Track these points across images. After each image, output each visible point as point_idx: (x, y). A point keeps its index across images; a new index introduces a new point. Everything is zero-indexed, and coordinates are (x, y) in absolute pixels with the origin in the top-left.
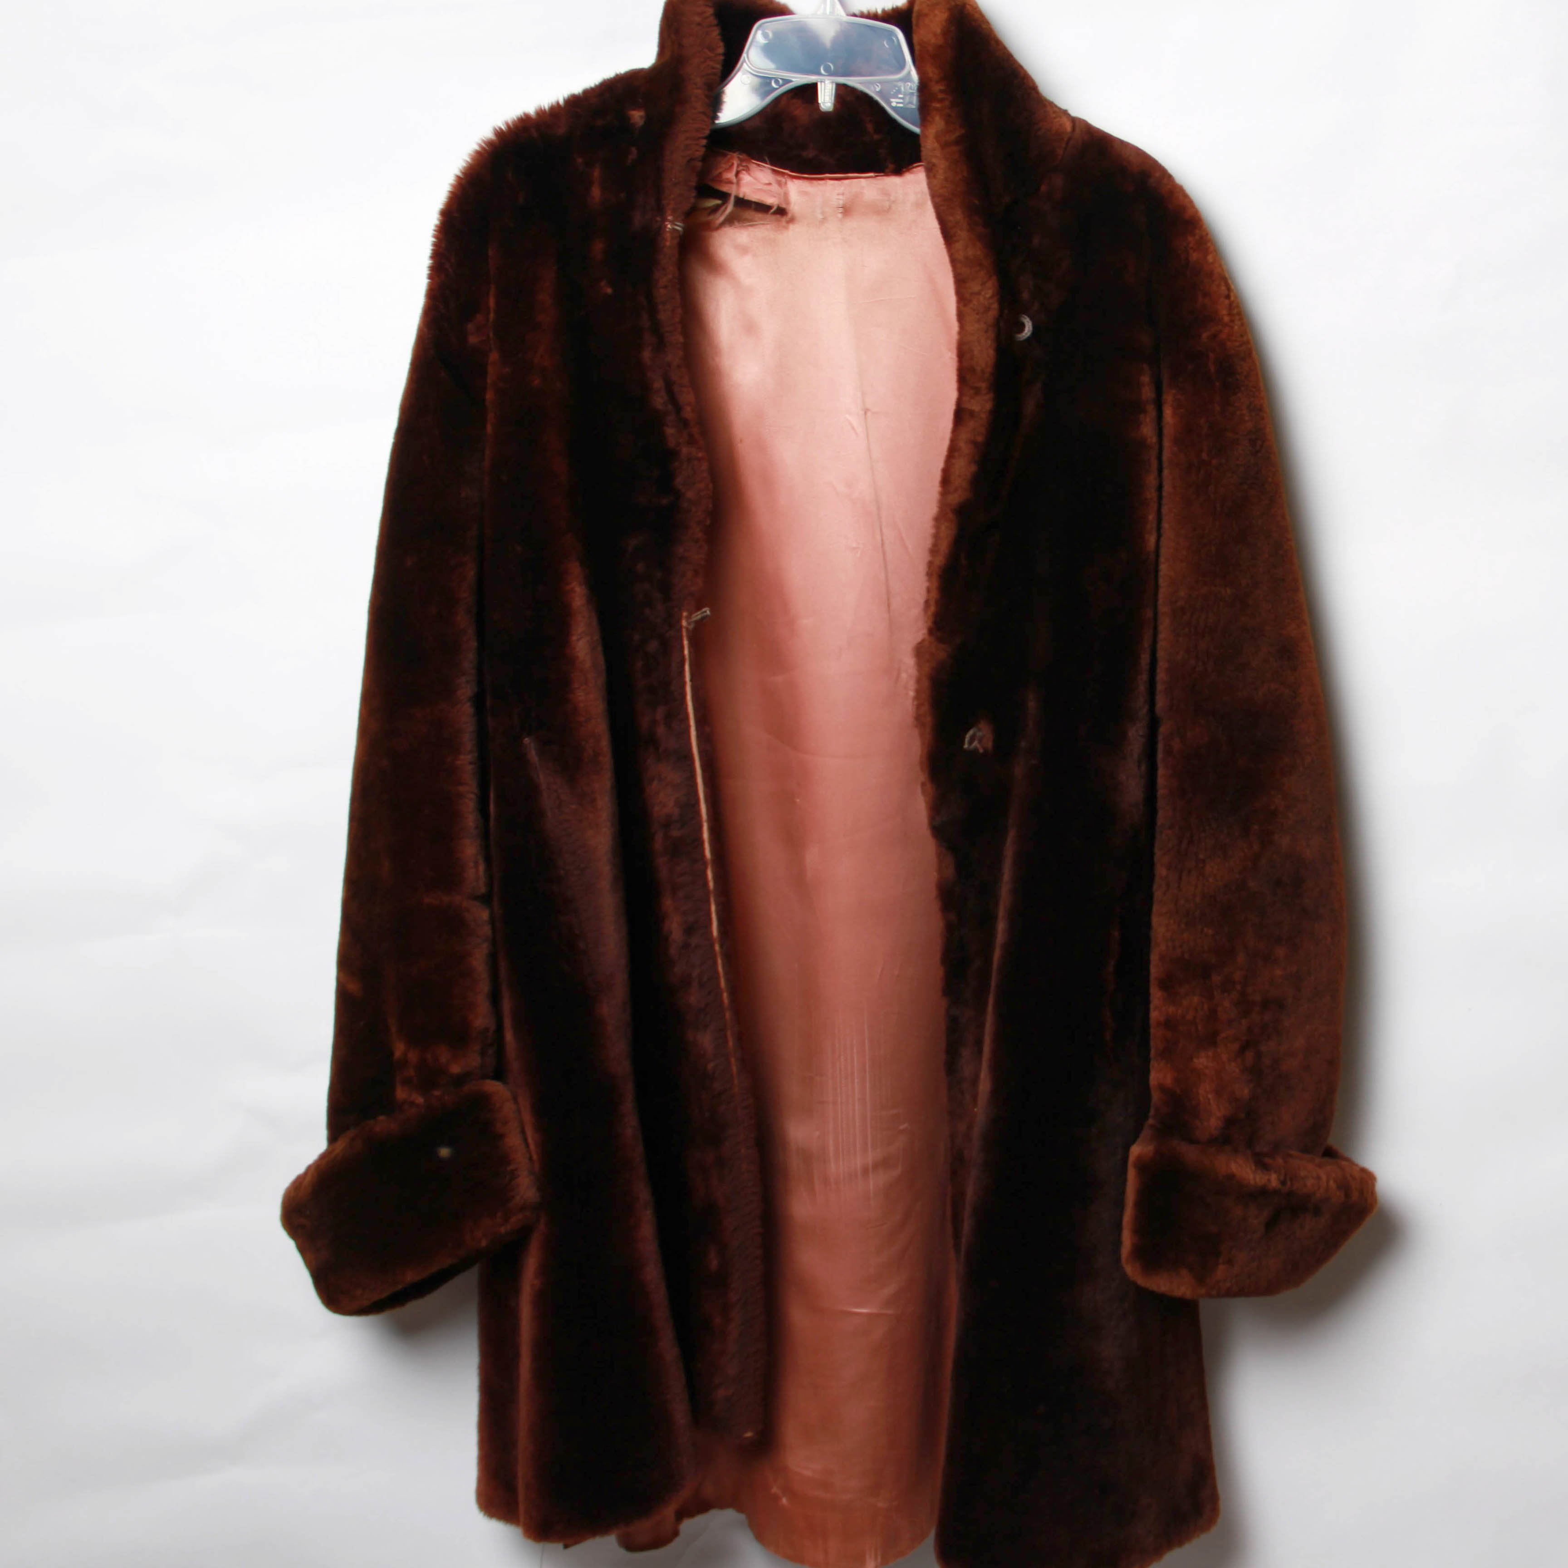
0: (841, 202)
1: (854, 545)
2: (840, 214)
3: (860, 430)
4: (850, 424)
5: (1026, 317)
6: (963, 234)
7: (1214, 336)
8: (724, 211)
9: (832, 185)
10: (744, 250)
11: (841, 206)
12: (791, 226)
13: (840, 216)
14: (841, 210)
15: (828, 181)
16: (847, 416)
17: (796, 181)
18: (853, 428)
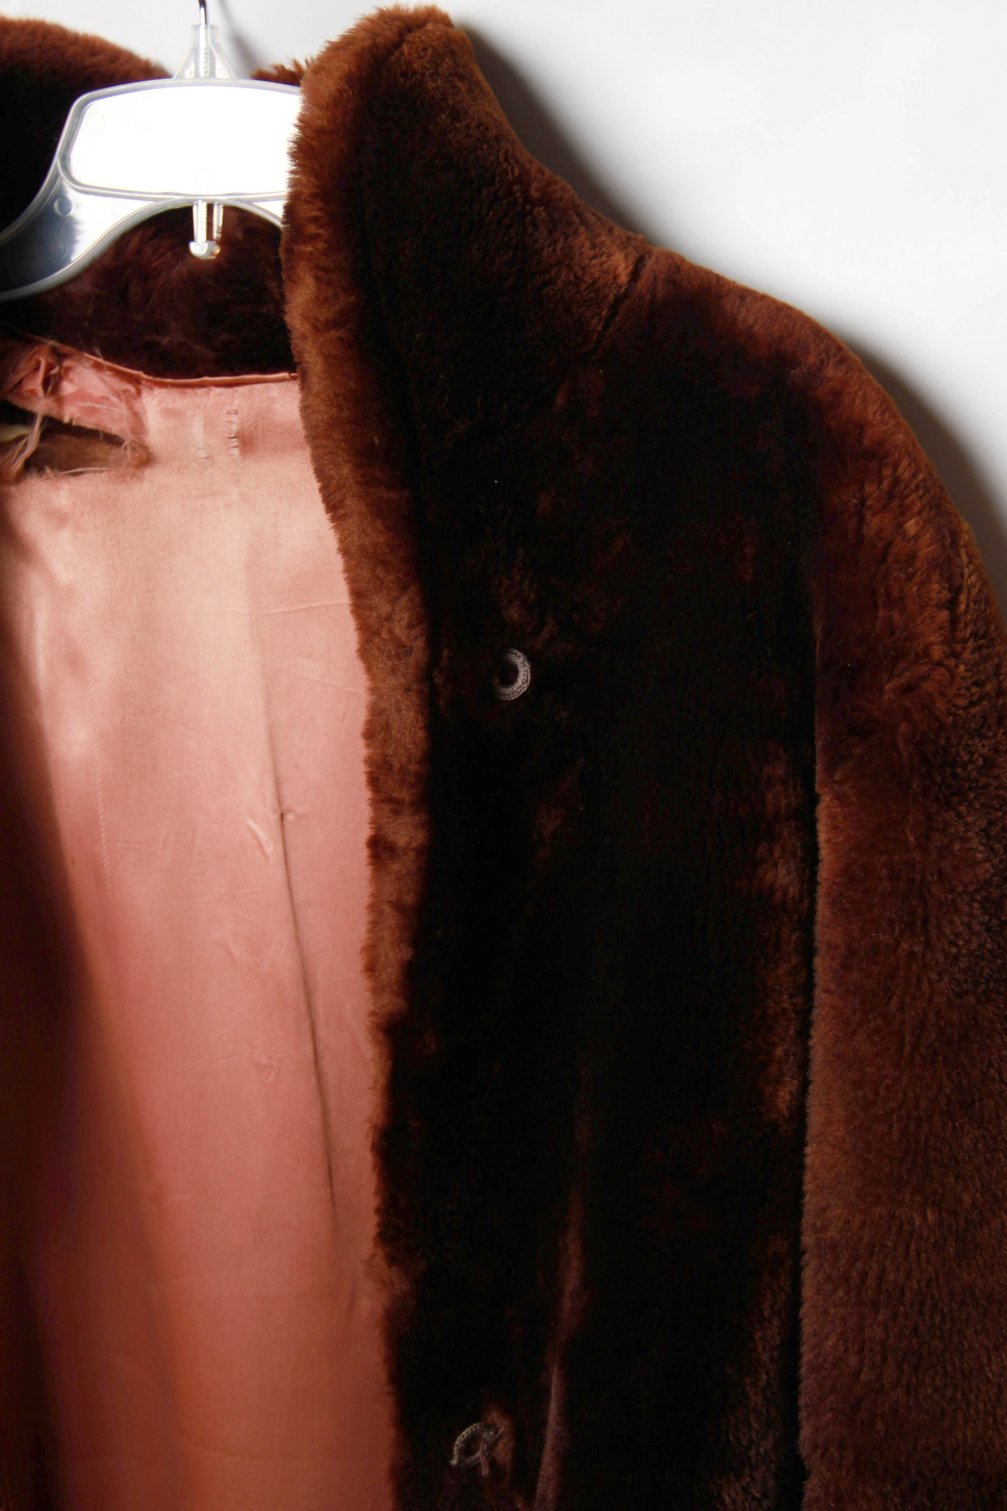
0: (234, 428)
1: (264, 1060)
2: (235, 449)
3: (270, 849)
4: (256, 837)
5: (519, 654)
6: (352, 504)
7: (908, 689)
8: (23, 450)
9: (219, 395)
10: (60, 519)
11: (233, 435)
12: (148, 472)
13: (236, 452)
14: (235, 442)
15: (213, 388)
16: (250, 822)
17: (157, 391)
18: (260, 845)
